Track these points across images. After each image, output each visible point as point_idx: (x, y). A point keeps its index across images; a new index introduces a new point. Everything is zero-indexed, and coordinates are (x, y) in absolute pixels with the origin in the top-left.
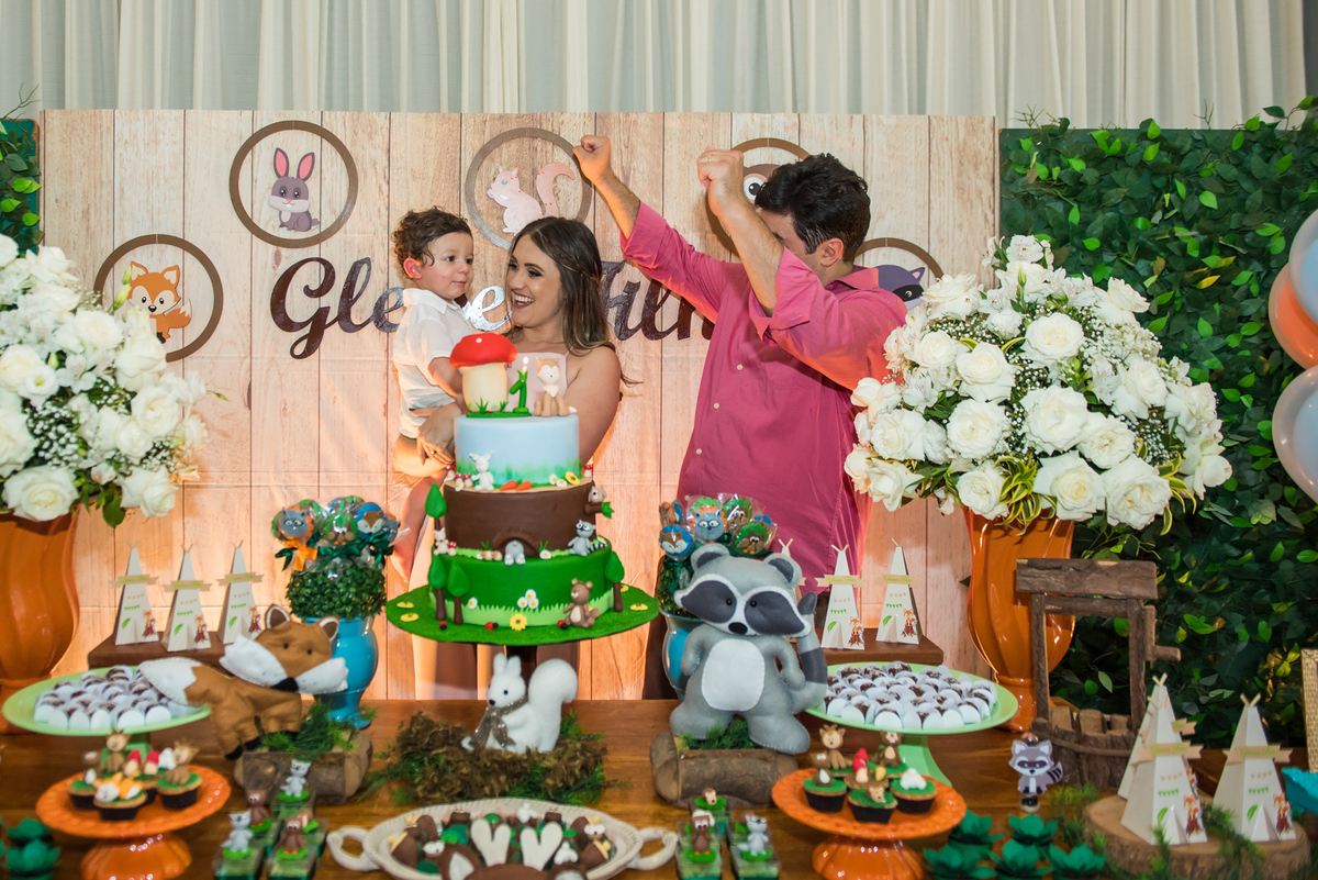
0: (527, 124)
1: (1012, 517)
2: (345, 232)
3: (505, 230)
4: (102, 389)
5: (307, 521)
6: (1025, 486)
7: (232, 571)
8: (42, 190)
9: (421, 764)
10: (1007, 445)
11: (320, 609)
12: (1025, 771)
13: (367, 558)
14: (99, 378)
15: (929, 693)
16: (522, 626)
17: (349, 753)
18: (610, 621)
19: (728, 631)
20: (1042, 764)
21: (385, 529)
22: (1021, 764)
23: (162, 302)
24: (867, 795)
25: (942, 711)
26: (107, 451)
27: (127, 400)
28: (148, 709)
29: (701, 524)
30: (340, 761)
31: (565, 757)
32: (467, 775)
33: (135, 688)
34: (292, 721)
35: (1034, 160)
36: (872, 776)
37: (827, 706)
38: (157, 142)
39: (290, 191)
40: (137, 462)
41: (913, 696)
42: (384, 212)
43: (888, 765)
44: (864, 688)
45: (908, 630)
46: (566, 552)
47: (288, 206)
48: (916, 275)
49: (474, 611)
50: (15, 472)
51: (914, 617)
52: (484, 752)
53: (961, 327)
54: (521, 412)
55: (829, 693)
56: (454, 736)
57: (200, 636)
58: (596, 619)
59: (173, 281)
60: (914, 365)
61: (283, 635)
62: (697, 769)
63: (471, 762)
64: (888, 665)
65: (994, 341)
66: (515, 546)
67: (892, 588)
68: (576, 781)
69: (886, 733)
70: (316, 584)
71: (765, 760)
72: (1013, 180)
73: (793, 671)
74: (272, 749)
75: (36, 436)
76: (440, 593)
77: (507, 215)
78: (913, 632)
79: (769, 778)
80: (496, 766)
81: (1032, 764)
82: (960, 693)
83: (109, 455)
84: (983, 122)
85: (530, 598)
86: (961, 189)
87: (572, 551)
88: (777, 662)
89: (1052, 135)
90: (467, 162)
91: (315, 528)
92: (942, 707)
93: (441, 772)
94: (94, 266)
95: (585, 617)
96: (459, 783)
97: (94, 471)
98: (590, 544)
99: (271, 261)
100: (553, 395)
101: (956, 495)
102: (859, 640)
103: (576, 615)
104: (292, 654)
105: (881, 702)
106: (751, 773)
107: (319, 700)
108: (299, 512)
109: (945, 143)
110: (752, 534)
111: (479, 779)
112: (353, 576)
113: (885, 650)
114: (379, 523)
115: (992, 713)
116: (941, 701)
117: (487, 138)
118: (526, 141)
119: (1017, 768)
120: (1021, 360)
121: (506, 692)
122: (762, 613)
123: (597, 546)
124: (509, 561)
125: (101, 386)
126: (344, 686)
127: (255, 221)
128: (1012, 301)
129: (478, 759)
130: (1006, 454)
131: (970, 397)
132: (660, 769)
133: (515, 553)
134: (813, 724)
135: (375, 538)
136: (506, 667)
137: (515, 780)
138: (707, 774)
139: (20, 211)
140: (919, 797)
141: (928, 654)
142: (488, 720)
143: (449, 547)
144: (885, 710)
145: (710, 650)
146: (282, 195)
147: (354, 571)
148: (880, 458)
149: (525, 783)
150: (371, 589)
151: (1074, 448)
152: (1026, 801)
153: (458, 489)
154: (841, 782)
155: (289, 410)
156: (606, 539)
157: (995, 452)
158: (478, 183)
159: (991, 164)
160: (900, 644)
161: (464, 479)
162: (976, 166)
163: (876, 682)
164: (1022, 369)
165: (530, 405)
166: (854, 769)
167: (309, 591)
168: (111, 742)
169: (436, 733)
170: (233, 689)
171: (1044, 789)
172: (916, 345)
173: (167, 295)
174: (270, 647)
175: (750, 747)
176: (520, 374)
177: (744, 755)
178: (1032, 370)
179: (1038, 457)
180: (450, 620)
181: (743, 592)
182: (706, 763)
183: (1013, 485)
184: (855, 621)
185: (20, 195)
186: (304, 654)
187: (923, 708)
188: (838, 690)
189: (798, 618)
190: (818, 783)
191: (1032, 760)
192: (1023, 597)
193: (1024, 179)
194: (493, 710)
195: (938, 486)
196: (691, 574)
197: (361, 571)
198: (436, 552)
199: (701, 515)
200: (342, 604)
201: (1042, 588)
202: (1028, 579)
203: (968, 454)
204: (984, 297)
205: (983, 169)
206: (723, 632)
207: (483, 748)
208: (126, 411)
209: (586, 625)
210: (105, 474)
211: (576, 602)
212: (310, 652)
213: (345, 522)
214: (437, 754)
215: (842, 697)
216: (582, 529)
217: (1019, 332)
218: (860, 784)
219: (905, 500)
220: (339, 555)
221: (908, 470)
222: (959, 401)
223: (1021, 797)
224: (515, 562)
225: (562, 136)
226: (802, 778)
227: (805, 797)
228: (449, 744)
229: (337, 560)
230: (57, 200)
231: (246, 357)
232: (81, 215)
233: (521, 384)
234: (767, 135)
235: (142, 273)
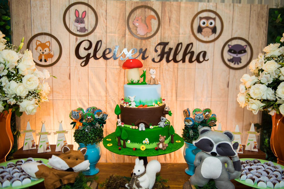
0: (143, 4)
2: (95, 33)
3: (138, 33)
8: (11, 20)
13: (97, 125)
14: (10, 71)
16: (144, 149)
19: (210, 154)
21: (103, 117)
23: (45, 51)
35: (279, 17)
38: (43, 7)
42: (105, 28)
46: (157, 126)
48: (245, 47)
49: (129, 144)
54: (144, 83)
56: (123, 183)
59: (48, 45)
61: (68, 155)
70: (82, 133)
72: (272, 22)
73: (231, 167)
76: (119, 138)
77: (138, 29)
85: (147, 141)
86: (258, 24)
87: (159, 126)
90: (127, 14)
91: (82, 117)
94: (26, 41)
95: (163, 147)
99: (75, 40)
100: (154, 78)
103: (161, 146)
104: (71, 160)
105: (258, 177)
108: (77, 112)
112: (93, 131)
114: (101, 115)
117: (133, 8)
118: (143, 9)
121: (139, 171)
122: (222, 149)
124: (140, 129)
127: (70, 29)
133: (142, 127)
135: (100, 120)
136: (139, 163)
139: (5, 25)
141: (262, 155)
142: (134, 179)
143: (122, 124)
145: (204, 159)
146: (77, 22)
147: (93, 129)
148: (252, 98)
150: (99, 135)
153: (124, 107)
155: (80, 80)
158: (130, 20)
161: (126, 104)
162: (262, 18)
167: (80, 135)
169: (117, 182)
174: (64, 159)
176: (144, 71)
180: (122, 146)
181: (216, 143)
184: (240, 145)
185: (5, 21)
186: (75, 160)
189: (233, 151)
193: (275, 22)
194: (135, 176)
197: (96, 129)
198: (118, 125)
200: (90, 139)
205: (264, 19)
209: (164, 149)
211: (161, 142)
212: (77, 159)
213: (91, 115)
216: (162, 119)
220: (89, 125)
221: (260, 102)
222: (280, 82)
224: (142, 130)
225: (153, 8)
228: (121, 187)
229: (89, 126)
230: (16, 23)
231: (68, 66)
232: (22, 27)
233: (144, 74)
234: (208, 8)
235: (40, 43)
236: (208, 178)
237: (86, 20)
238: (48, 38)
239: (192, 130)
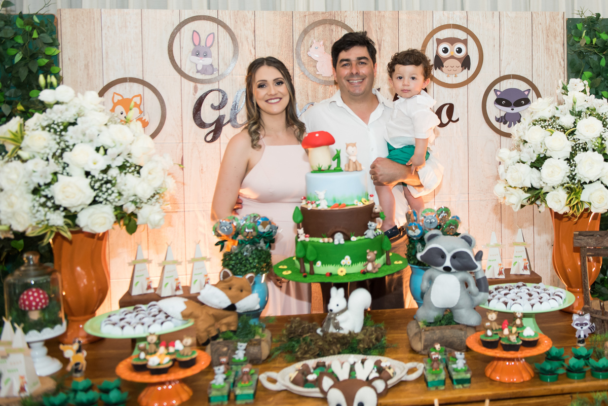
0: (327, 17)
1: (571, 212)
3: (317, 73)
4: (126, 165)
5: (233, 227)
6: (577, 198)
7: (195, 256)
8: (60, 53)
9: (298, 342)
10: (568, 179)
11: (240, 271)
12: (578, 328)
13: (263, 244)
14: (125, 159)
15: (535, 295)
16: (344, 273)
17: (263, 339)
18: (385, 269)
19: (443, 270)
20: (586, 324)
21: (271, 230)
22: (577, 325)
24: (509, 340)
25: (541, 303)
26: (130, 196)
27: (138, 170)
28: (162, 323)
29: (427, 221)
30: (259, 343)
31: (368, 334)
32: (321, 345)
33: (152, 314)
34: (233, 326)
35: (584, 34)
36: (510, 331)
37: (489, 303)
38: (126, 27)
39: (202, 53)
40: (145, 201)
41: (528, 297)
43: (518, 326)
44: (505, 295)
45: (525, 268)
46: (363, 237)
47: (201, 61)
48: (526, 93)
49: (320, 268)
50: (82, 209)
51: (528, 262)
52: (328, 335)
53: (547, 123)
54: (338, 170)
55: (490, 297)
56: (313, 328)
57: (177, 289)
58: (379, 268)
59: (138, 103)
60: (525, 142)
61: (229, 283)
62: (430, 336)
63: (322, 339)
64: (516, 284)
65: (562, 130)
66: (339, 235)
67: (517, 248)
68: (373, 345)
69: (516, 313)
70: (237, 258)
71: (461, 329)
72: (573, 45)
73: (473, 287)
74: (225, 339)
75: (95, 190)
76: (302, 260)
77: (318, 65)
78: (527, 269)
79: (464, 338)
80: (335, 340)
81: (582, 325)
82: (549, 295)
83: (132, 198)
84: (558, 15)
85: (347, 260)
86: (548, 49)
87: (366, 237)
88: (466, 284)
89: (592, 22)
90: (296, 37)
91: (236, 230)
92: (541, 301)
93: (308, 345)
95: (374, 268)
96: (318, 349)
97: (124, 207)
98: (375, 233)
99: (192, 91)
100: (354, 161)
101: (546, 203)
102: (502, 274)
103: (370, 267)
104: (234, 291)
105: (514, 300)
106: (455, 336)
109: (540, 26)
110: (450, 225)
111: (327, 347)
112: (256, 254)
113: (515, 278)
114: (268, 227)
115: (564, 303)
116: (541, 298)
117: (307, 25)
118: (328, 26)
119: (575, 327)
120: (574, 139)
121: (338, 305)
122: (458, 261)
123: (378, 234)
124: (336, 242)
125: (126, 163)
126: (258, 307)
127: (182, 69)
128: (570, 111)
129: (326, 338)
130: (568, 183)
131: (551, 157)
132: (413, 337)
133: (339, 238)
134: (484, 313)
135: (266, 235)
136: (337, 293)
137: (344, 347)
138: (435, 337)
139: (49, 65)
140: (532, 339)
141: (534, 279)
142: (329, 319)
143: (306, 237)
144: (515, 303)
145: (434, 280)
146: (197, 55)
147: (256, 251)
148: (511, 186)
149: (349, 348)
150: (265, 260)
151: (598, 180)
152: (579, 342)
153: (309, 209)
154: (496, 335)
155: (204, 170)
157: (563, 183)
158: (302, 48)
159: (562, 36)
160: (521, 275)
161: (312, 203)
162: (555, 38)
163: (511, 292)
164: (575, 144)
165: (343, 166)
166: (502, 329)
167: (233, 262)
168: (149, 339)
169: (304, 327)
170: (204, 311)
171: (587, 335)
172: (526, 132)
174: (223, 289)
175: (454, 324)
176: (337, 150)
177: (452, 328)
178: (579, 144)
179: (582, 184)
180: (307, 273)
181: (449, 252)
182: (434, 333)
183: (571, 198)
184: (500, 265)
185: (48, 57)
186: (239, 292)
187: (532, 302)
188: (493, 296)
189: (475, 263)
190: (487, 336)
191: (582, 322)
192: (577, 249)
193: (579, 44)
194: (332, 314)
195: (538, 199)
196: (424, 245)
197: (260, 251)
198: (299, 240)
199: (426, 217)
200: (252, 268)
201: (585, 245)
202: (579, 241)
203: (551, 183)
204: (557, 109)
205: (559, 39)
206: (440, 271)
207: (328, 333)
208: (138, 175)
209: (374, 271)
210: (130, 208)
211: (369, 261)
212: (242, 291)
213: (251, 227)
214: (306, 337)
215: (496, 299)
216: (371, 226)
217: (573, 125)
218: (506, 335)
219: (522, 206)
220: (249, 243)
221: (523, 192)
222: (546, 159)
223: (577, 340)
225: (346, 23)
226: (479, 334)
227: (481, 343)
228: (311, 332)
229: (248, 246)
230: (69, 59)
231: (180, 143)
232: (83, 67)
233: (337, 156)
234: (451, 22)
235: (120, 98)
236: (442, 307)
237: (214, 51)
238: (137, 88)
239: (421, 243)
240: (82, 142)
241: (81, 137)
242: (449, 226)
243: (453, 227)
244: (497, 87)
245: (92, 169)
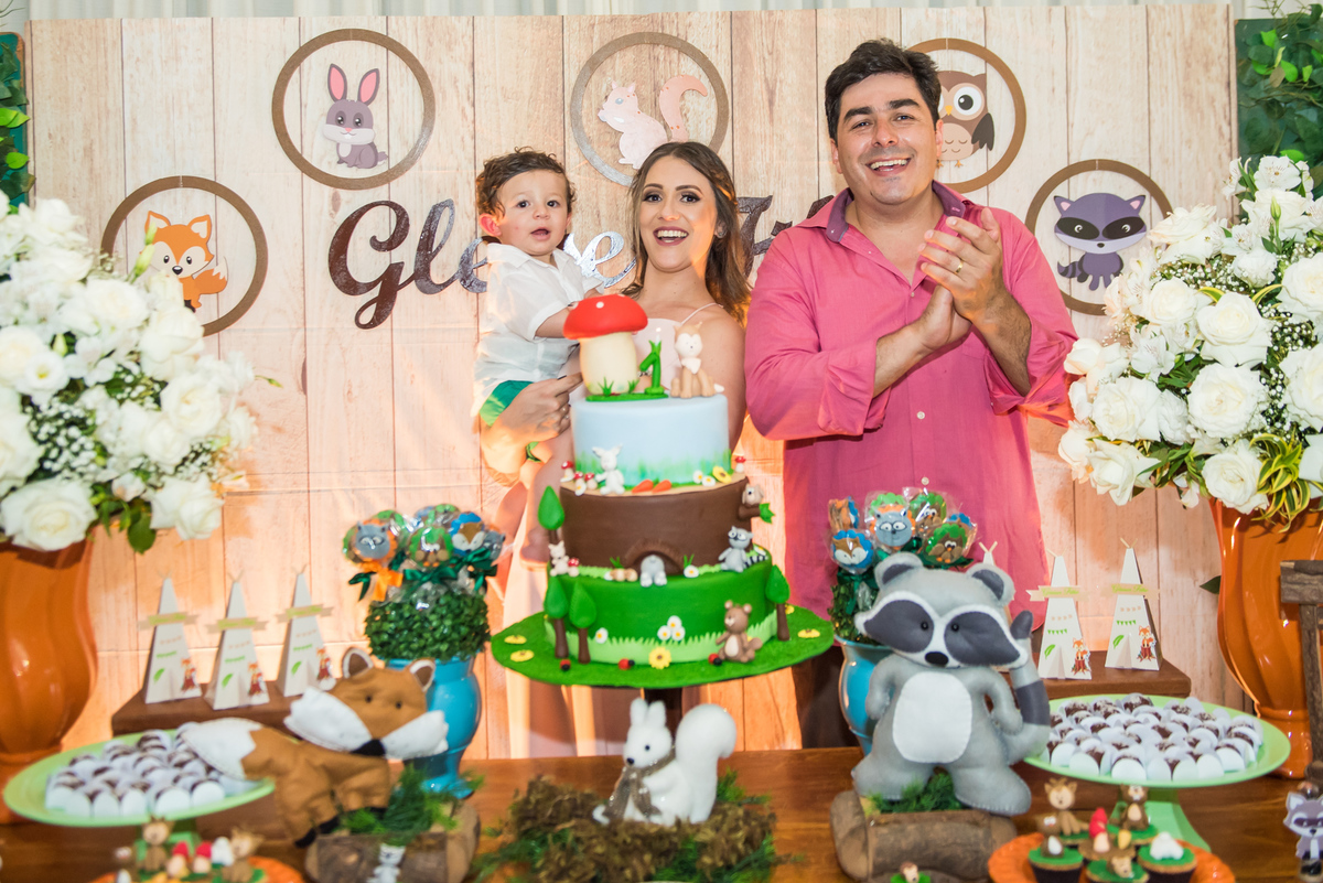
0: (646, 27)
1: (1272, 510)
3: (624, 162)
4: (123, 380)
5: (388, 538)
6: (1288, 471)
7: (293, 604)
8: (30, 123)
9: (543, 842)
10: (1263, 420)
11: (407, 648)
12: (1304, 831)
13: (465, 581)
14: (120, 365)
15: (1178, 733)
16: (665, 662)
17: (452, 832)
18: (774, 652)
19: (924, 662)
21: (487, 545)
22: (1299, 822)
23: (189, 262)
24: (1110, 869)
25: (1196, 757)
26: (132, 458)
27: (156, 392)
28: (194, 787)
29: (884, 527)
30: (441, 843)
31: (725, 828)
32: (602, 855)
33: (176, 760)
34: (378, 794)
35: (1279, 58)
36: (1114, 842)
37: (1051, 753)
39: (350, 118)
40: (171, 470)
41: (1158, 738)
42: (469, 142)
43: (1134, 828)
44: (1095, 729)
45: (1145, 653)
46: (717, 568)
47: (348, 136)
48: (1135, 204)
49: (605, 647)
50: (13, 489)
51: (1152, 636)
52: (622, 825)
53: (1199, 273)
54: (656, 393)
55: (1054, 737)
56: (583, 806)
57: (255, 689)
58: (758, 651)
59: (203, 235)
60: (1143, 322)
61: (364, 686)
62: (892, 839)
63: (606, 838)
64: (1122, 698)
65: (1242, 289)
66: (653, 562)
67: (1124, 600)
68: (740, 858)
69: (1127, 787)
70: (401, 616)
71: (975, 824)
72: (1253, 84)
73: (1007, 710)
74: (354, 831)
75: (41, 443)
76: (559, 624)
77: (623, 142)
78: (1150, 655)
79: (982, 847)
80: (639, 842)
81: (1313, 823)
82: (1216, 732)
83: (135, 464)
84: (1214, 11)
85: (674, 627)
86: (1188, 95)
87: (724, 566)
88: (988, 700)
89: (1300, 26)
90: (572, 77)
91: (399, 547)
92: (1196, 751)
93: (569, 852)
94: (100, 218)
95: (744, 650)
96: (592, 865)
97: (116, 486)
98: (746, 557)
99: (327, 206)
100: (695, 371)
101: (1202, 483)
102: (1084, 668)
103: (732, 647)
104: (377, 708)
105: (1119, 747)
106: (959, 841)
107: (412, 765)
108: (377, 527)
109: (1168, 39)
110: (946, 538)
111: (617, 859)
112: (448, 605)
113: (1117, 679)
114: (479, 537)
115: (1259, 757)
116: (1194, 743)
117: (596, 46)
118: (645, 49)
119: (1294, 827)
120: (1277, 313)
121: (647, 748)
122: (967, 639)
123: (755, 559)
125: (122, 376)
126: (442, 747)
127: (305, 156)
128: (1264, 240)
129: (616, 834)
130: (1263, 431)
131: (1215, 361)
132: (844, 841)
134: (1033, 777)
135: (475, 556)
136: (646, 716)
137: (663, 860)
138: (904, 844)
139: (4, 150)
140: (1175, 869)
141: (1172, 683)
142: (626, 783)
143: (570, 565)
144: (1124, 757)
145: (901, 687)
146: (339, 123)
147: (449, 598)
148: (1105, 439)
149: (676, 863)
150: (472, 621)
152: (1306, 870)
153: (579, 493)
154: (1073, 852)
155: (355, 392)
156: (765, 550)
157: (1250, 430)
158: (585, 102)
159: (1225, 64)
160: (1135, 671)
161: (586, 479)
162: (1207, 67)
163: (1110, 721)
164: (1280, 325)
166: (1092, 835)
167: (392, 625)
168: (149, 833)
169: (561, 801)
170: (302, 757)
172: (1145, 294)
173: (196, 253)
174: (349, 701)
175: (955, 808)
176: (653, 345)
177: (950, 819)
178: (1293, 326)
179: (1303, 435)
180: (573, 658)
181: (941, 613)
182: (902, 831)
183: (1273, 470)
184: (1079, 643)
186: (391, 709)
187: (1172, 753)
188: (1063, 733)
189: (1010, 645)
190: (1047, 854)
191: (1312, 816)
192: (1292, 610)
193: (1268, 81)
194: (633, 770)
195: (1178, 473)
196: (875, 591)
197: (459, 598)
198: (554, 573)
199: (883, 516)
200: (436, 641)
201: (1314, 598)
202: (1296, 587)
203: (1216, 432)
204: (1228, 234)
205: (1215, 71)
206: (918, 664)
207: (621, 820)
208: (155, 406)
209: (744, 659)
210: (130, 488)
211: (731, 631)
212: (399, 705)
213: (436, 538)
214: (563, 830)
215: (1069, 741)
216: (736, 538)
217: (1273, 278)
218: (1101, 855)
219: (1137, 491)
220: (430, 580)
221: (1139, 453)
222: (1202, 366)
223: (1301, 865)
224: (653, 583)
225: (690, 41)
226: (1026, 846)
227: (1031, 872)
228: (577, 816)
229: (428, 586)
230: (50, 136)
231: (299, 329)
232: (82, 153)
233: (653, 357)
234: (946, 35)
236: (923, 761)
239: (867, 583)
240: (16, 323)
241: (17, 310)
242: (943, 542)
243: (954, 544)
244: (1060, 190)
245: (36, 390)
